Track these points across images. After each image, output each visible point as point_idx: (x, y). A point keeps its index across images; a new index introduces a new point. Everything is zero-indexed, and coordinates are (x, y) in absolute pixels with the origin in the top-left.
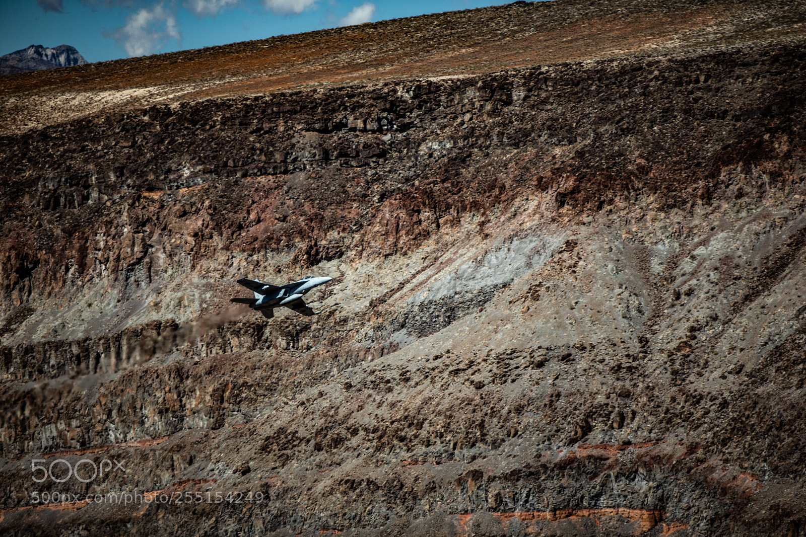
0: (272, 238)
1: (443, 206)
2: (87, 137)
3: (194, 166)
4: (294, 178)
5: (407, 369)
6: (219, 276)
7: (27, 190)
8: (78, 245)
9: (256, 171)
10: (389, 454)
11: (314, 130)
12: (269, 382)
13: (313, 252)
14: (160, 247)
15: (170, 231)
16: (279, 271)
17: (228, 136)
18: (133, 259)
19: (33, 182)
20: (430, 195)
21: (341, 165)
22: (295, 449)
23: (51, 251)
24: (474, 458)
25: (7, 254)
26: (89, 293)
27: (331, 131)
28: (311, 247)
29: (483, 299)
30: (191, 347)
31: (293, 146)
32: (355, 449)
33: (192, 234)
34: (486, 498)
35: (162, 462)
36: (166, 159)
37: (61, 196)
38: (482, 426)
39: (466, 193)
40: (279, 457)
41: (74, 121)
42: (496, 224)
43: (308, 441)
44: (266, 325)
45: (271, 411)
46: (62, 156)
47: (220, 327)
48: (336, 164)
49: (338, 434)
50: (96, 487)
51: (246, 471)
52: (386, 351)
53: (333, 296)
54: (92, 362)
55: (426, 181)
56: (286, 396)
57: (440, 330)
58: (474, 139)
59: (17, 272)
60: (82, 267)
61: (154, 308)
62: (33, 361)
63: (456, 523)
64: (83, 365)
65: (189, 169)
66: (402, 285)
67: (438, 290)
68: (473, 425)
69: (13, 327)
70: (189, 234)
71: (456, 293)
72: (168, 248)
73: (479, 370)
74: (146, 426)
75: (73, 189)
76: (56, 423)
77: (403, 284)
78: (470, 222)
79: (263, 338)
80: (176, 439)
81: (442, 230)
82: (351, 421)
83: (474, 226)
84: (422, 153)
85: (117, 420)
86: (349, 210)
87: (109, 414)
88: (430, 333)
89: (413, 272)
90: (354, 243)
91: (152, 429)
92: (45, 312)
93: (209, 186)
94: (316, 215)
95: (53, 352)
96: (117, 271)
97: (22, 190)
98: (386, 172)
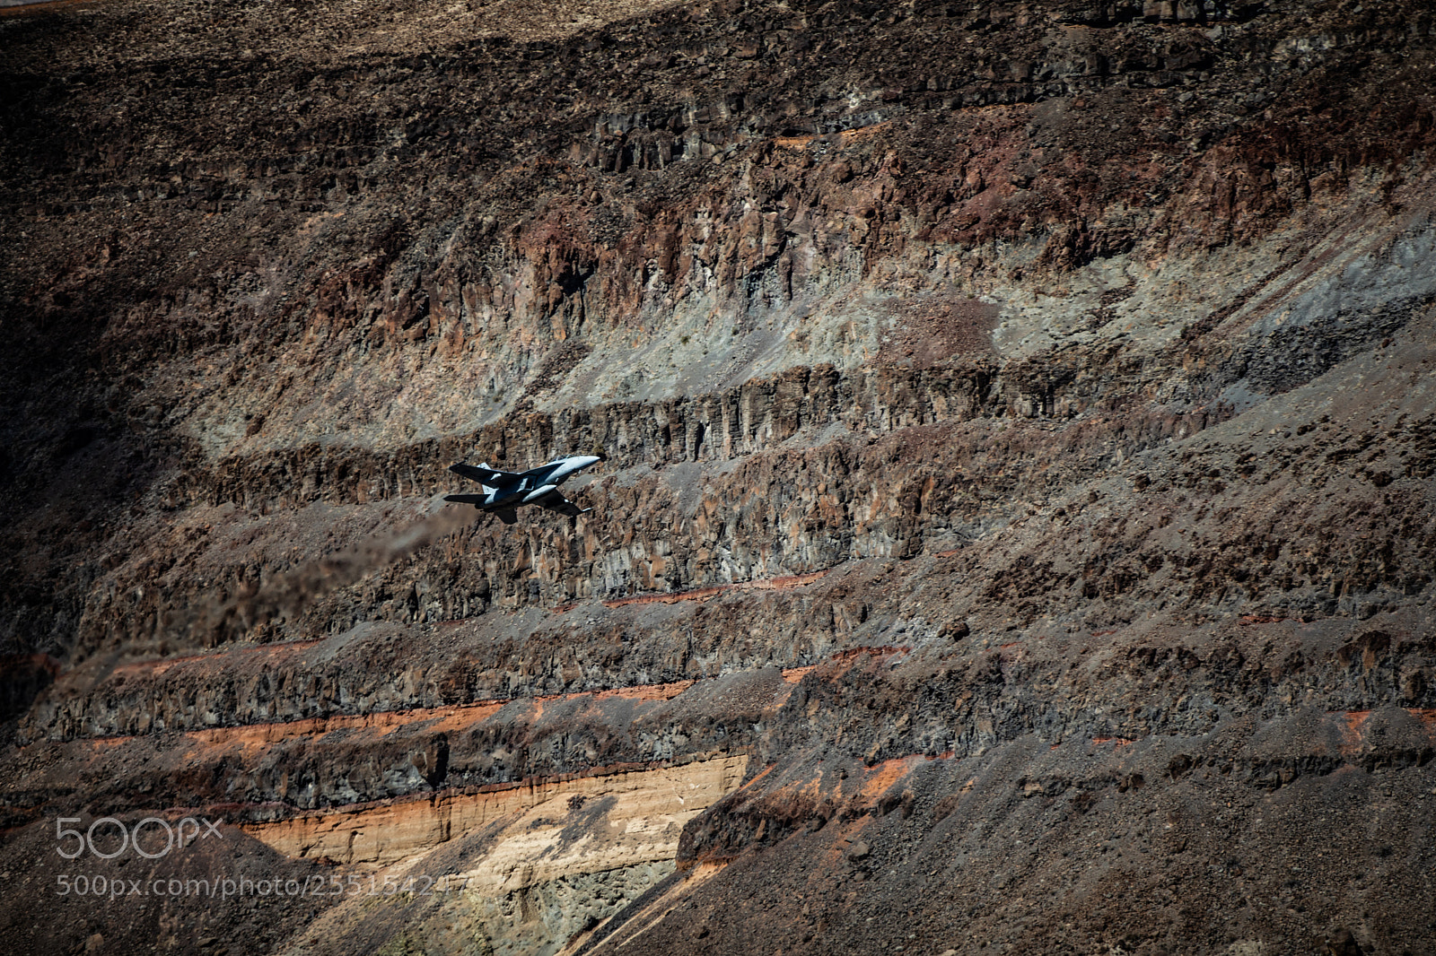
0: (1006, 218)
1: (1317, 155)
2: (679, 41)
3: (866, 90)
4: (1046, 110)
5: (1249, 451)
6: (911, 287)
7: (576, 136)
8: (664, 233)
9: (977, 97)
10: (1217, 603)
11: (1082, 21)
12: (1001, 475)
13: (1079, 242)
14: (808, 236)
15: (825, 207)
16: (1019, 278)
17: (928, 36)
18: (761, 257)
19: (585, 123)
20: (1290, 134)
21: (1130, 84)
22: (1049, 593)
23: (617, 243)
24: (1373, 610)
25: (543, 251)
26: (683, 319)
27: (1112, 24)
28: (1076, 234)
29: (1389, 323)
30: (863, 413)
31: (1044, 51)
32: (1156, 595)
33: (864, 212)
34: (1396, 681)
35: (814, 616)
36: (817, 79)
37: (634, 147)
38: (1387, 552)
39: (1359, 130)
40: (1020, 609)
41: (657, 13)
42: (1415, 186)
43: (1072, 580)
44: (995, 374)
45: (1005, 526)
46: (636, 75)
47: (914, 378)
48: (1122, 82)
49: (1125, 568)
50: (699, 659)
51: (961, 634)
52: (1211, 419)
53: (1115, 320)
54: (690, 438)
55: (1287, 111)
56: (1031, 500)
57: (1310, 379)
58: (1375, 33)
59: (560, 281)
60: (672, 272)
61: (797, 344)
62: (588, 438)
63: (1340, 726)
64: (675, 445)
65: (857, 95)
66: (1241, 300)
67: (1308, 307)
68: (1372, 552)
69: (554, 378)
70: (857, 212)
71: (1340, 314)
72: (822, 237)
73: (1382, 451)
74: (785, 553)
75: (654, 134)
76: (629, 547)
77: (1243, 298)
78: (1366, 184)
79: (990, 397)
80: (838, 576)
81: (1315, 200)
82: (1149, 545)
83: (1374, 191)
84: (1278, 59)
85: (734, 543)
86: (1145, 166)
87: (721, 532)
88: (1293, 386)
89: (1261, 275)
90: (1153, 225)
91: (795, 557)
92: (608, 352)
93: (894, 126)
94: (1085, 175)
95: (623, 422)
96: (733, 279)
97: (568, 137)
98: (1210, 95)
